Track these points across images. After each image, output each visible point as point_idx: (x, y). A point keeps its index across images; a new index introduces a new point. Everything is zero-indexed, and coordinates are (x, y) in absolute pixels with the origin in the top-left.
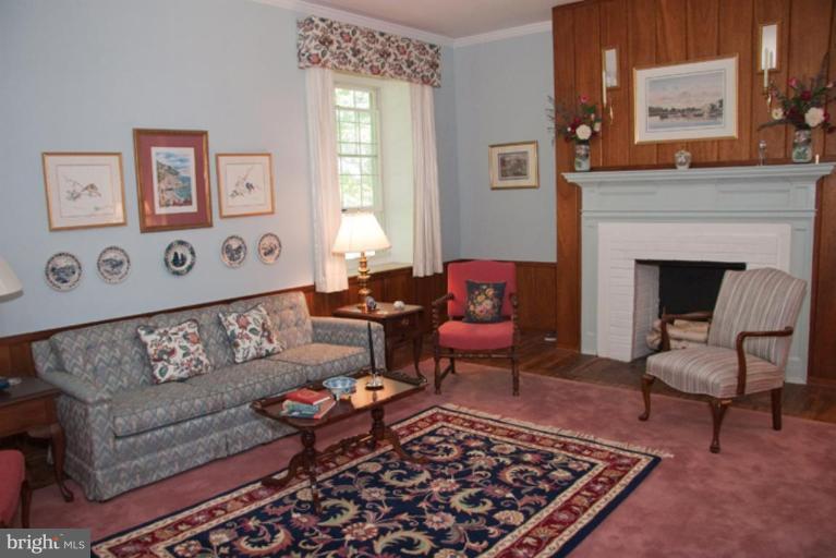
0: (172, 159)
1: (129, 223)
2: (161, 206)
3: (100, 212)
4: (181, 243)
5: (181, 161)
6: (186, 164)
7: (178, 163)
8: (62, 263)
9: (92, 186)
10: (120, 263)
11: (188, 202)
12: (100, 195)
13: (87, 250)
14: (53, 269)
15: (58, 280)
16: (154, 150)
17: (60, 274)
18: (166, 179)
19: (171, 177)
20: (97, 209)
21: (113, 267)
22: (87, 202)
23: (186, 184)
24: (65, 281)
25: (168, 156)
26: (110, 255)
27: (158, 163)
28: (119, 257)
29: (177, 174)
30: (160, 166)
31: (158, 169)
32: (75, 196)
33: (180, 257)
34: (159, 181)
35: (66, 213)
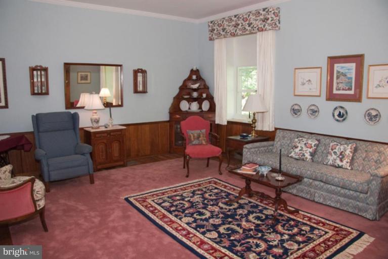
0: (344, 69)
1: (322, 95)
2: (337, 90)
3: (311, 90)
4: (342, 107)
5: (349, 70)
6: (351, 71)
7: (347, 71)
8: (296, 107)
9: (309, 80)
10: (316, 112)
11: (350, 89)
12: (312, 84)
13: (305, 104)
14: (293, 109)
15: (294, 113)
16: (336, 65)
17: (296, 111)
18: (340, 78)
19: (342, 77)
20: (310, 89)
21: (313, 112)
22: (307, 87)
23: (350, 81)
24: (296, 114)
25: (342, 68)
26: (313, 108)
27: (337, 71)
28: (316, 109)
29: (346, 75)
30: (338, 72)
31: (337, 73)
32: (303, 84)
33: (342, 114)
34: (337, 79)
35: (301, 90)
